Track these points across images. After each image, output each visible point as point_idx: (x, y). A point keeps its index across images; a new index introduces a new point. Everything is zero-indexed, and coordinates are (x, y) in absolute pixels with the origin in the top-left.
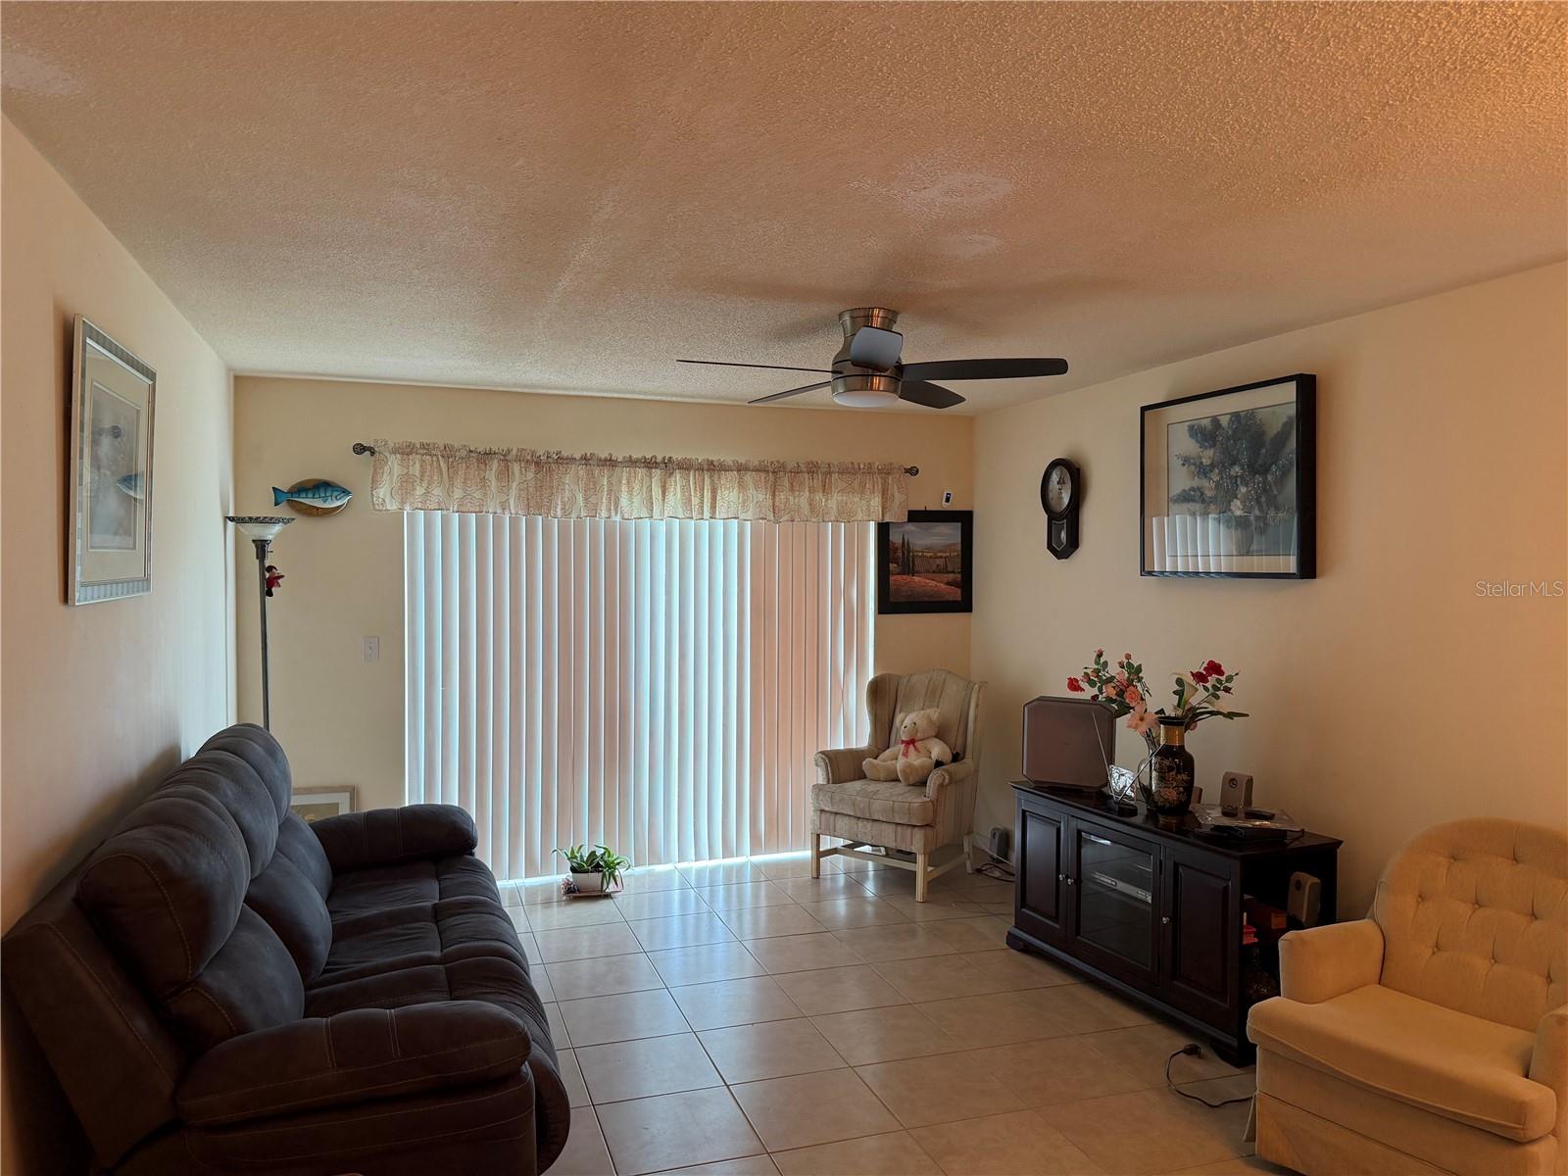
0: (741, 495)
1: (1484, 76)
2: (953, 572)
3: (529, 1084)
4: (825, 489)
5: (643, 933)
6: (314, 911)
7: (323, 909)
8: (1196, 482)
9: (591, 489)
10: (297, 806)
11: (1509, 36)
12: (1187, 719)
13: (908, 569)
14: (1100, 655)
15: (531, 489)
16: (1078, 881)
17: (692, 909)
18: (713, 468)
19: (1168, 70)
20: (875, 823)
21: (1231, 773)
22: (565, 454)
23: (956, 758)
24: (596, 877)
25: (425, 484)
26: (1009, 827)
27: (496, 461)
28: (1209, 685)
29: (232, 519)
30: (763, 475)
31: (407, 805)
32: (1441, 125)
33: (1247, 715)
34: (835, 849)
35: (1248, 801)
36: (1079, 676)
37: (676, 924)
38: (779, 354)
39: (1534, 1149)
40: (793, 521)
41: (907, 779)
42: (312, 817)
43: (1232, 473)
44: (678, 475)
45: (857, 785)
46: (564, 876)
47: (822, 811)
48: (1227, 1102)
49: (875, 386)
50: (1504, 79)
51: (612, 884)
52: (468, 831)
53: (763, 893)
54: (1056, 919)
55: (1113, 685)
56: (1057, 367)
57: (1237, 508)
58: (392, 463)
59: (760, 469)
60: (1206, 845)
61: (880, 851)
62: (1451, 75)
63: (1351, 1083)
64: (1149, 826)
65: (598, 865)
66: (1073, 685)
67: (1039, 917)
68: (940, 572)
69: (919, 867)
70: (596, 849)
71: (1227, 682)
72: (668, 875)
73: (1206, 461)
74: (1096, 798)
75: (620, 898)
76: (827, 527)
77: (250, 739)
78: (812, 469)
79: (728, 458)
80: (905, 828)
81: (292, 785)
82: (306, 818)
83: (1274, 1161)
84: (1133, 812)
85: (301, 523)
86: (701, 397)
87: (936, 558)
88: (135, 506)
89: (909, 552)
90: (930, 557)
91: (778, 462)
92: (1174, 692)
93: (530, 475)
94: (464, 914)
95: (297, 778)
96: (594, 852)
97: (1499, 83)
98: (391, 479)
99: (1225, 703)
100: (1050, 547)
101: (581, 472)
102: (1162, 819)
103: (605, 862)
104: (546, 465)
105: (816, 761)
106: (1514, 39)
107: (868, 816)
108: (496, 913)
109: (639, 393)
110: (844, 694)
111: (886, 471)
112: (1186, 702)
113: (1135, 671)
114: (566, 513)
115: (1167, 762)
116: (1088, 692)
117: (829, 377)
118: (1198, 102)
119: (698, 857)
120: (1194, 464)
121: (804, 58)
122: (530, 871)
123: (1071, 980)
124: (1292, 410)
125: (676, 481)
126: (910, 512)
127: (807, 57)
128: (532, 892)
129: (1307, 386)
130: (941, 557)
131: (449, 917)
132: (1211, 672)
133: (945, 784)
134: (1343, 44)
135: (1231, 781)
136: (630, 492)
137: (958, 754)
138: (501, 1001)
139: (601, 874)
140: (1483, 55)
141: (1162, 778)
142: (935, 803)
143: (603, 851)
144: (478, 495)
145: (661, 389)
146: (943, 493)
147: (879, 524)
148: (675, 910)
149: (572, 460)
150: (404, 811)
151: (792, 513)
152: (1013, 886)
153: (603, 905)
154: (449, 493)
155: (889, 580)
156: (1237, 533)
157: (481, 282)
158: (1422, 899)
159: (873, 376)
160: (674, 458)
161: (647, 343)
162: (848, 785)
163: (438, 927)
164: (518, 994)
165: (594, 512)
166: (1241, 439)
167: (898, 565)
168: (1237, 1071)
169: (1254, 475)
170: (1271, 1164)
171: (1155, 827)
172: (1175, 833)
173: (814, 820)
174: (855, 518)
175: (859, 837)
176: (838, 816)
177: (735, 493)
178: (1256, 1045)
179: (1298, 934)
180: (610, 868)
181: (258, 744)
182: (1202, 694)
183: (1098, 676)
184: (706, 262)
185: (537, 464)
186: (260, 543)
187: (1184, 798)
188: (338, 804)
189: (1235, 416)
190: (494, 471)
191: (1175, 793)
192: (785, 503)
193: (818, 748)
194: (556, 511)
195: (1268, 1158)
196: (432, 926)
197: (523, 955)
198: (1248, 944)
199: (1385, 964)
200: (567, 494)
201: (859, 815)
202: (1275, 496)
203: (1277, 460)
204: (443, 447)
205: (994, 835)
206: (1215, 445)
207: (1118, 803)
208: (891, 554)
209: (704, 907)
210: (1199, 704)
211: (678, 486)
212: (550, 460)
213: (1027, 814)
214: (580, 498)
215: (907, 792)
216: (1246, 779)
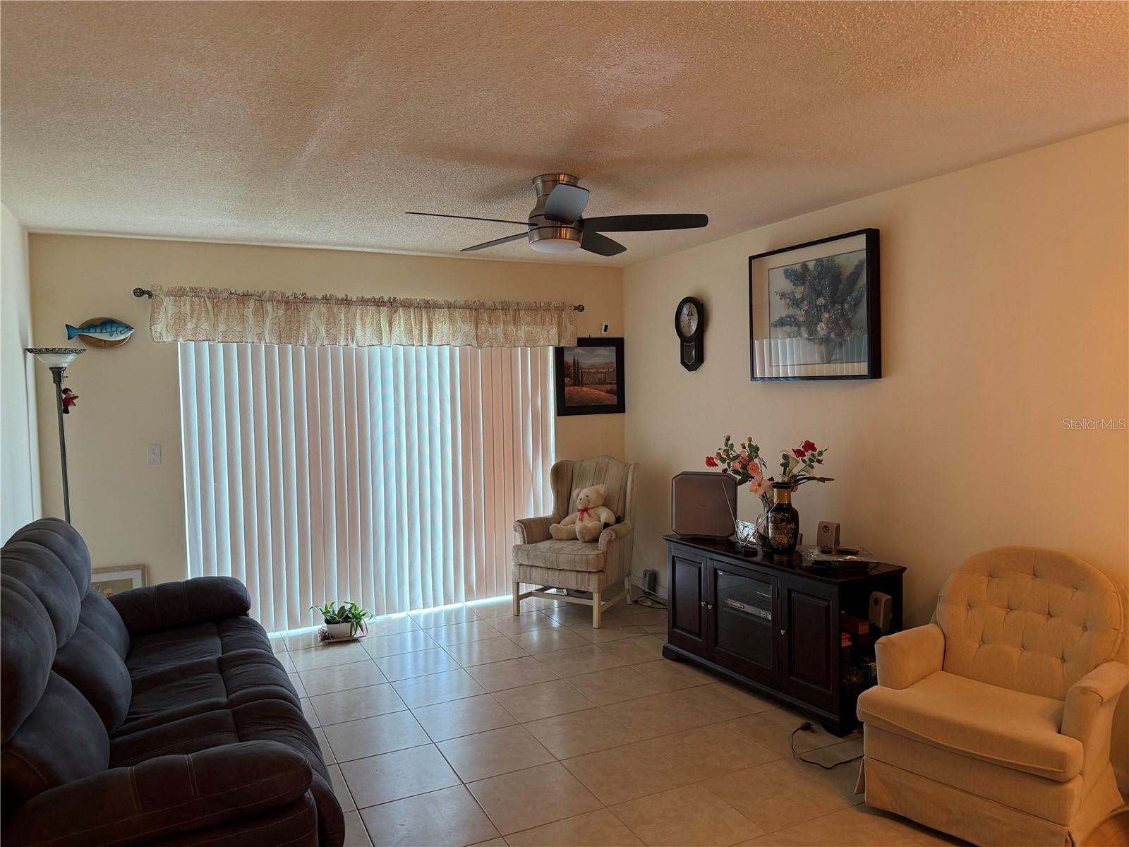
0: (451, 327)
2: (611, 383)
3: (312, 807)
4: (516, 323)
5: (385, 668)
6: (116, 671)
8: (791, 311)
9: (332, 322)
10: (96, 583)
12: (788, 485)
13: (578, 382)
14: (728, 439)
15: (282, 323)
16: (715, 606)
17: (422, 646)
18: (429, 306)
20: (561, 572)
21: (823, 522)
22: (309, 295)
23: (619, 520)
24: (346, 626)
25: (194, 321)
26: (656, 568)
27: (252, 301)
28: (806, 458)
29: (30, 351)
30: (468, 312)
31: (189, 578)
33: (833, 480)
34: (531, 592)
35: (837, 542)
36: (714, 456)
37: (409, 659)
39: (1070, 785)
40: (491, 346)
41: (583, 537)
42: (109, 591)
43: (818, 303)
44: (401, 311)
45: (546, 544)
46: (320, 627)
47: (521, 565)
48: (836, 765)
49: (563, 235)
51: (359, 630)
52: (242, 597)
53: (475, 630)
54: (699, 635)
55: (738, 461)
56: (699, 221)
57: (822, 329)
58: (167, 304)
59: (466, 307)
60: (809, 575)
61: (563, 592)
63: (937, 747)
64: (767, 563)
65: (347, 617)
66: (710, 462)
67: (686, 634)
68: (601, 384)
69: (595, 603)
70: (344, 604)
71: (819, 455)
72: (403, 620)
73: (798, 296)
74: (726, 544)
75: (366, 641)
76: (517, 351)
77: (52, 531)
78: (505, 307)
79: (439, 298)
80: (584, 574)
81: (92, 565)
82: (105, 592)
83: (878, 807)
84: (755, 553)
85: (91, 354)
87: (598, 373)
89: (578, 370)
90: (594, 373)
91: (479, 301)
92: (781, 465)
93: (281, 312)
94: (244, 664)
95: (95, 561)
96: (344, 607)
98: (167, 317)
99: (818, 471)
100: (683, 363)
101: (323, 310)
102: (776, 557)
103: (353, 614)
104: (294, 304)
105: (515, 528)
107: (555, 567)
108: (271, 662)
110: (533, 476)
111: (560, 309)
112: (790, 471)
113: (754, 450)
114: (312, 342)
115: (780, 516)
116: (721, 467)
117: (526, 229)
119: (425, 606)
120: (789, 298)
122: (293, 624)
123: (712, 680)
124: (863, 255)
125: (400, 317)
126: (579, 339)
128: (294, 640)
129: (874, 238)
130: (602, 372)
131: (231, 668)
132: (807, 449)
133: (613, 539)
135: (824, 528)
136: (363, 325)
137: (619, 517)
139: (350, 623)
141: (776, 528)
142: (606, 554)
143: (349, 606)
144: (238, 328)
146: (602, 325)
147: (556, 348)
148: (409, 648)
149: (316, 299)
150: (187, 582)
151: (491, 341)
152: (666, 612)
153: (352, 647)
154: (215, 327)
155: (564, 390)
156: (823, 348)
157: (241, 146)
158: (970, 607)
159: (561, 227)
160: (398, 298)
161: (377, 202)
162: (540, 544)
163: (223, 677)
164: (294, 728)
165: (334, 341)
166: (824, 278)
167: (570, 377)
168: (840, 740)
169: (834, 304)
170: (878, 809)
171: (773, 563)
172: (786, 567)
173: (515, 572)
174: (537, 344)
175: (549, 582)
176: (533, 568)
177: (447, 324)
178: (863, 723)
179: (889, 638)
180: (357, 619)
181: (60, 534)
182: (802, 465)
183: (728, 455)
184: (431, 130)
185: (287, 303)
186: (56, 370)
187: (792, 541)
188: (131, 579)
189: (819, 261)
190: (251, 309)
191: (786, 539)
192: (485, 333)
193: (514, 519)
194: (303, 341)
195: (874, 806)
196: (218, 675)
197: (296, 695)
198: (844, 647)
199: (947, 655)
200: (312, 327)
201: (549, 566)
202: (850, 319)
203: (851, 292)
204: (208, 290)
205: (646, 575)
206: (804, 284)
207: (743, 547)
208: (566, 370)
209: (431, 643)
210: (799, 472)
211: (402, 320)
212: (297, 300)
213: (677, 559)
214: (323, 330)
215: (584, 547)
216: (835, 526)
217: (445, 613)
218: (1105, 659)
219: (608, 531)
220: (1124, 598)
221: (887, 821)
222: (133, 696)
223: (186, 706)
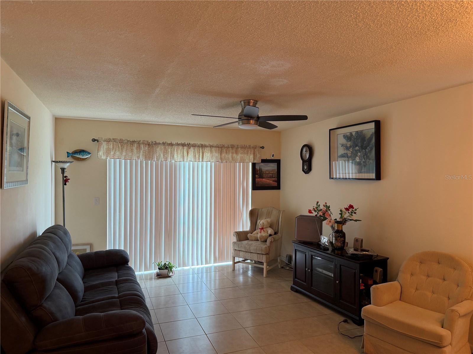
0: (211, 154)
1: (427, 36)
2: (275, 178)
3: (145, 335)
4: (237, 153)
5: (181, 288)
6: (79, 284)
7: (81, 282)
8: (346, 152)
9: (165, 152)
10: (73, 250)
11: (433, 25)
12: (343, 222)
13: (261, 177)
14: (318, 203)
15: (147, 153)
16: (312, 270)
17: (196, 281)
18: (203, 146)
19: (336, 32)
20: (252, 254)
21: (356, 238)
22: (157, 142)
23: (276, 233)
24: (166, 271)
25: (114, 151)
26: (291, 254)
27: (136, 144)
28: (350, 212)
29: (54, 162)
30: (218, 148)
31: (108, 249)
32: (415, 49)
33: (361, 221)
34: (239, 261)
35: (362, 246)
36: (312, 209)
37: (191, 285)
38: (222, 113)
39: (445, 349)
40: (227, 162)
41: (261, 240)
42: (78, 253)
43: (356, 149)
44: (192, 148)
45: (246, 242)
46: (156, 271)
47: (235, 250)
48: (355, 337)
49: (251, 123)
50: (432, 37)
51: (171, 273)
52: (126, 257)
53: (217, 275)
54: (305, 282)
55: (322, 211)
56: (305, 118)
57: (357, 159)
58: (104, 144)
59: (217, 147)
60: (349, 259)
61: (253, 262)
62: (417, 35)
64: (332, 254)
65: (167, 267)
66: (310, 212)
67: (299, 281)
68: (271, 178)
69: (265, 266)
71: (355, 211)
72: (188, 270)
73: (348, 146)
74: (317, 245)
75: (174, 277)
76: (237, 164)
77: (59, 229)
78: (233, 147)
79: (207, 143)
80: (260, 254)
81: (72, 243)
82: (76, 253)
84: (328, 249)
85: (76, 163)
86: (199, 125)
87: (270, 173)
88: (23, 157)
89: (261, 172)
90: (268, 173)
91: (222, 144)
92: (339, 214)
93: (146, 148)
94: (125, 283)
95: (74, 241)
96: (166, 263)
98: (104, 149)
99: (355, 217)
100: (303, 170)
101: (162, 147)
102: (336, 252)
103: (169, 266)
104: (151, 145)
105: (234, 235)
106: (435, 26)
107: (249, 251)
108: (135, 283)
109: (180, 124)
110: (242, 214)
111: (255, 148)
112: (343, 217)
113: (328, 208)
114: (158, 160)
115: (337, 235)
116: (314, 214)
117: (237, 120)
118: (345, 42)
119: (198, 264)
120: (345, 146)
122: (146, 269)
123: (309, 300)
124: (373, 131)
125: (191, 150)
126: (262, 160)
127: (230, 27)
128: (146, 276)
129: (378, 124)
130: (271, 173)
131: (120, 284)
132: (350, 208)
133: (272, 241)
134: (386, 26)
135: (356, 240)
136: (177, 153)
139: (168, 270)
140: (426, 30)
141: (336, 239)
142: (269, 247)
143: (168, 263)
144: (130, 154)
145: (187, 123)
146: (271, 154)
147: (252, 163)
148: (191, 281)
149: (160, 143)
150: (107, 251)
151: (227, 160)
152: (293, 272)
153: (168, 280)
154: (121, 154)
155: (255, 180)
156: (357, 167)
157: (132, 90)
158: (412, 275)
159: (250, 120)
160: (191, 143)
162: (243, 242)
163: (117, 287)
164: (142, 307)
165: (166, 160)
166: (359, 139)
167: (258, 175)
168: (359, 327)
169: (362, 150)
171: (335, 254)
172: (340, 256)
173: (233, 253)
174: (245, 162)
175: (247, 257)
176: (240, 251)
177: (209, 154)
178: (364, 319)
179: (376, 286)
180: (170, 268)
181: (61, 231)
182: (348, 214)
183: (317, 209)
184: (200, 86)
185: (149, 145)
186: (62, 169)
187: (342, 245)
188: (86, 249)
189: (357, 132)
190: (135, 147)
191: (340, 244)
192: (224, 157)
193: (234, 231)
194: (154, 159)
196: (115, 287)
197: (143, 295)
198: (361, 289)
199: (402, 294)
200: (158, 154)
201: (246, 251)
202: (369, 156)
203: (369, 145)
204: (119, 140)
205: (287, 256)
206: (351, 141)
207: (323, 247)
208: (256, 172)
209: (199, 280)
210: (347, 217)
211: (192, 152)
212: (153, 144)
213: (297, 250)
214: (162, 155)
215: (261, 244)
216: (361, 240)
217: (205, 268)
218: (465, 299)
219: (270, 237)
222: (84, 293)
223: (103, 297)
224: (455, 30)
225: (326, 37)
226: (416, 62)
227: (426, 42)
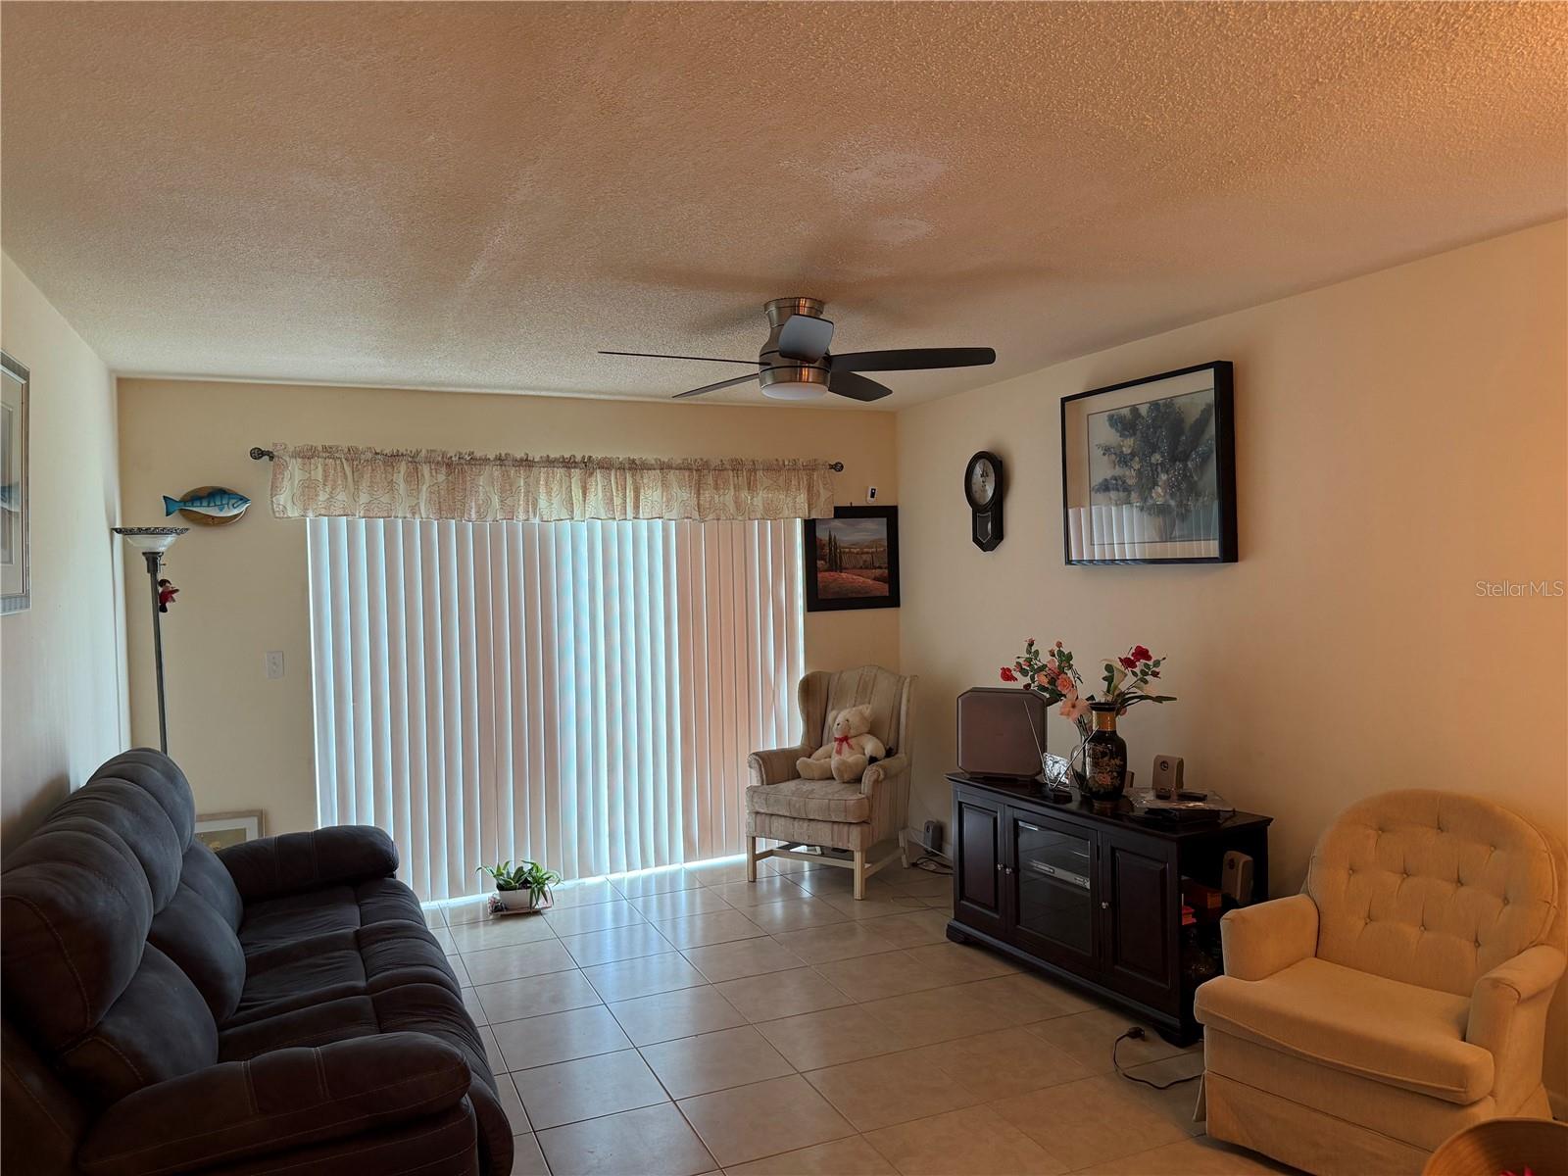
0: (665, 494)
1: (1411, 53)
2: (880, 568)
3: (470, 1117)
4: (751, 486)
5: (575, 950)
6: (226, 948)
7: (235, 943)
8: (1118, 471)
9: (507, 490)
10: (201, 834)
11: (1438, 11)
12: (1115, 705)
13: (835, 565)
14: (1031, 644)
15: (442, 492)
16: (1016, 870)
17: (625, 922)
18: (635, 467)
19: (1107, 42)
20: (813, 824)
21: (1162, 756)
22: (478, 454)
23: (890, 753)
24: (523, 895)
25: (328, 489)
26: (943, 819)
27: (404, 463)
28: (1137, 670)
29: (119, 531)
30: (687, 474)
31: (320, 828)
32: (1366, 104)
33: (1175, 699)
34: (771, 851)
35: (1180, 783)
36: (1012, 667)
37: (608, 936)
38: (699, 347)
39: (1476, 1110)
40: (718, 519)
41: (841, 777)
42: (216, 844)
43: (1153, 460)
44: (598, 474)
45: (792, 785)
46: (490, 895)
47: (757, 813)
48: (1172, 1084)
49: (804, 377)
50: (1429, 56)
51: (542, 900)
52: (388, 853)
53: (698, 900)
54: (995, 909)
55: (1044, 673)
56: (984, 356)
57: (1159, 494)
58: (293, 468)
59: (684, 467)
60: (1141, 828)
61: (816, 850)
62: (1381, 52)
63: (1301, 1058)
64: (1085, 812)
65: (526, 881)
66: (1007, 675)
67: (976, 907)
68: (866, 568)
69: (857, 865)
70: (523, 864)
71: (1154, 666)
72: (600, 887)
73: (1126, 450)
74: (1031, 786)
75: (550, 914)
76: (753, 525)
77: (148, 765)
78: (737, 466)
79: (650, 457)
80: (841, 825)
81: (196, 810)
82: (211, 846)
83: (1224, 1139)
84: (1068, 799)
85: (197, 535)
86: (620, 393)
87: (863, 553)
88: (10, 519)
89: (836, 549)
90: (857, 553)
91: (702, 460)
92: (1103, 679)
93: (441, 477)
94: (389, 939)
95: (200, 805)
96: (522, 868)
97: (1425, 61)
98: (292, 484)
99: (1154, 687)
100: (976, 540)
101: (496, 474)
102: (1097, 805)
103: (533, 877)
104: (458, 467)
105: (749, 762)
106: (1442, 14)
107: (804, 816)
108: (423, 937)
109: (555, 390)
110: (775, 695)
111: (811, 468)
112: (1116, 687)
113: (1066, 659)
114: (481, 516)
115: (1100, 748)
116: (1021, 681)
117: (756, 369)
118: (1134, 78)
119: (630, 867)
120: (1115, 454)
121: (737, 24)
122: (454, 891)
123: (1012, 971)
124: (1211, 397)
125: (596, 481)
126: (836, 508)
127: (740, 23)
128: (456, 913)
129: (1225, 373)
130: (867, 553)
131: (373, 944)
132: (1139, 657)
133: (880, 779)
134: (1281, 17)
135: (1162, 764)
136: (549, 493)
137: (890, 749)
138: (432, 1030)
139: (529, 890)
140: (1412, 31)
141: (1095, 764)
142: (871, 799)
143: (530, 866)
144: (385, 499)
145: (580, 385)
146: (868, 488)
147: (805, 520)
148: (609, 923)
149: (486, 460)
150: (317, 832)
151: (718, 511)
152: (951, 878)
153: (532, 922)
154: (355, 498)
155: (816, 577)
156: (1159, 520)
157: (387, 271)
158: (1353, 871)
159: (801, 367)
160: (594, 457)
161: (565, 336)
162: (782, 786)
163: (361, 955)
164: (452, 1021)
165: (510, 515)
166: (1161, 427)
167: (826, 562)
168: (1181, 1051)
169: (1175, 462)
170: (1222, 1142)
171: (1092, 813)
172: (1110, 817)
173: (749, 823)
174: (781, 515)
175: (795, 837)
176: (773, 817)
177: (659, 491)
178: (1203, 1025)
179: (1239, 912)
180: (539, 884)
181: (155, 769)
182: (1130, 679)
183: (1030, 665)
184: (628, 248)
185: (449, 465)
186: (151, 556)
187: (1117, 782)
188: (244, 829)
189: (1155, 404)
190: (402, 473)
191: (1109, 778)
192: (710, 501)
193: (750, 751)
194: (470, 515)
195: (1220, 1137)
196: (355, 954)
197: (454, 979)
198: (1186, 926)
199: (1321, 937)
200: (482, 496)
201: (795, 815)
202: (1196, 482)
203: (1197, 447)
204: (346, 450)
205: (928, 828)
206: (1135, 434)
207: (1052, 790)
208: (819, 551)
209: (638, 917)
210: (1128, 689)
211: (600, 486)
212: (462, 461)
213: (964, 805)
214: (496, 500)
215: (843, 790)
216: (1177, 761)
217: (656, 876)
218: (1532, 943)
219: (874, 767)
220: (1560, 861)
221: (1235, 1158)
222: (246, 979)
223: (312, 992)
224: (1508, 31)
225: (1072, 62)
226: (1365, 153)
227: (1408, 75)
